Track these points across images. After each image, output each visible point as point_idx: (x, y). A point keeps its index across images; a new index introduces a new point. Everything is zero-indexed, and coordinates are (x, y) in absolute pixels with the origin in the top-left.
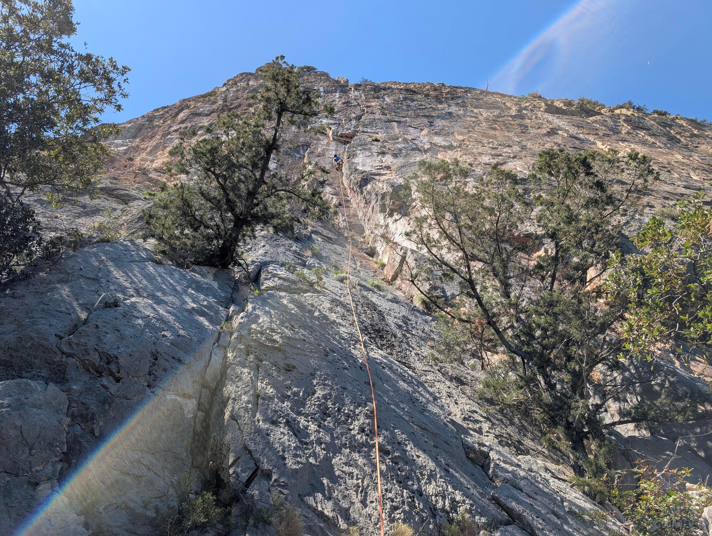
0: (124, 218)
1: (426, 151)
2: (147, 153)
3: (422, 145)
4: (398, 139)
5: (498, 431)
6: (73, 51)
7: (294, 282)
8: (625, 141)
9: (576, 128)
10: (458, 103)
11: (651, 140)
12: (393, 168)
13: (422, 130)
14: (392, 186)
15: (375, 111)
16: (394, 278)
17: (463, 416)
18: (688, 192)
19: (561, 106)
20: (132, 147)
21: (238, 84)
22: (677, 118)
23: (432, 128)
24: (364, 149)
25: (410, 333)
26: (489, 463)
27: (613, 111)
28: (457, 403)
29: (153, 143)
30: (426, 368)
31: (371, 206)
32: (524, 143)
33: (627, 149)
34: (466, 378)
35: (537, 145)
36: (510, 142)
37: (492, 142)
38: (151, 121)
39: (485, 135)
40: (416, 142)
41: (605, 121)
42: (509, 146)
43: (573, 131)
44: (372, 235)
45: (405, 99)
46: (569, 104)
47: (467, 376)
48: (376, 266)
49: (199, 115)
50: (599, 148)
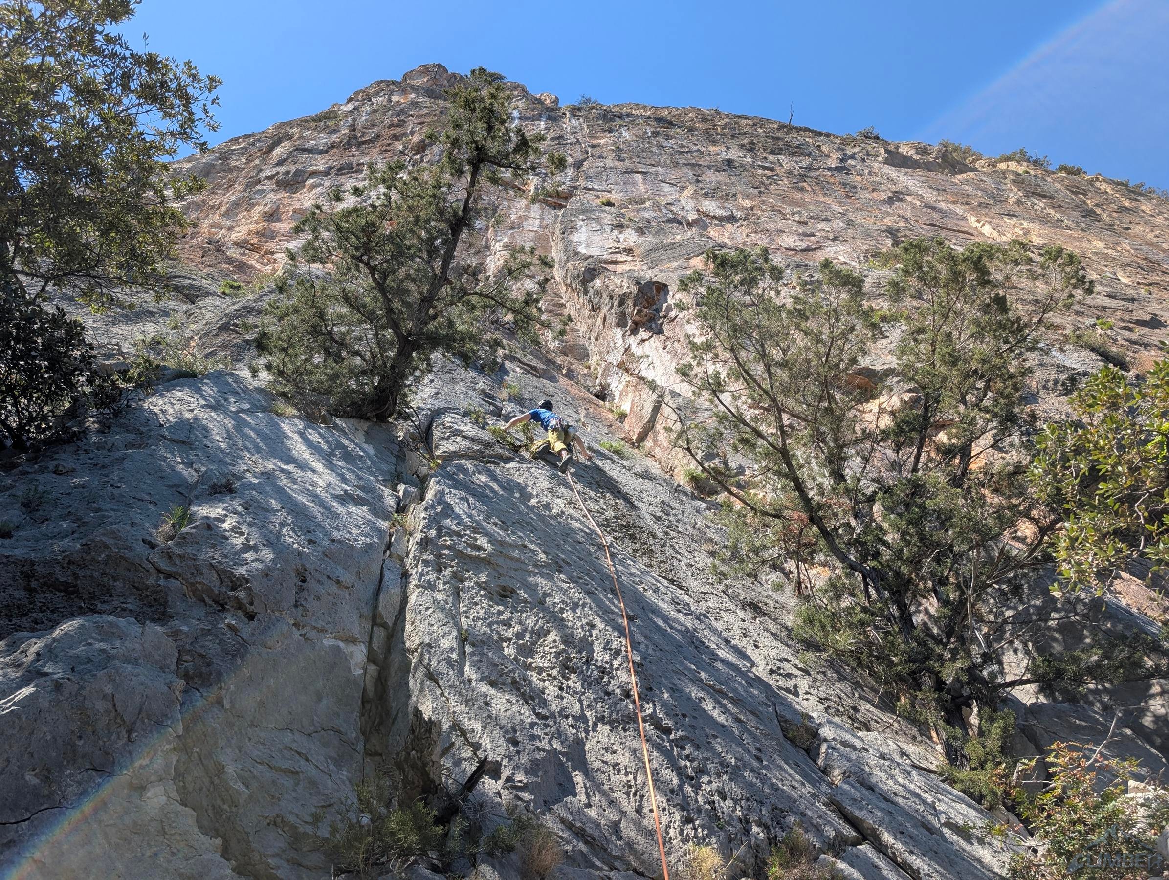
0: (193, 327)
1: (690, 225)
2: (220, 215)
3: (684, 214)
4: (643, 203)
5: (822, 692)
6: (127, 49)
7: (488, 445)
8: (1014, 215)
9: (935, 192)
10: (743, 145)
11: (1055, 215)
12: (637, 252)
13: (683, 188)
14: (638, 283)
15: (605, 154)
16: (642, 437)
17: (769, 668)
18: (1113, 303)
19: (910, 153)
20: (194, 202)
21: (374, 100)
22: (1097, 179)
23: (700, 185)
24: (589, 219)
25: (674, 531)
26: (819, 746)
27: (994, 166)
28: (756, 647)
29: (231, 197)
30: (706, 589)
31: (602, 315)
32: (850, 215)
33: (1017, 230)
34: (766, 604)
35: (873, 219)
36: (829, 214)
37: (799, 212)
38: (226, 159)
39: (787, 199)
40: (674, 208)
41: (981, 180)
42: (827, 220)
43: (930, 196)
44: (604, 364)
45: (656, 134)
46: (923, 151)
47: (767, 601)
48: (610, 416)
49: (310, 151)
50: (971, 227)
